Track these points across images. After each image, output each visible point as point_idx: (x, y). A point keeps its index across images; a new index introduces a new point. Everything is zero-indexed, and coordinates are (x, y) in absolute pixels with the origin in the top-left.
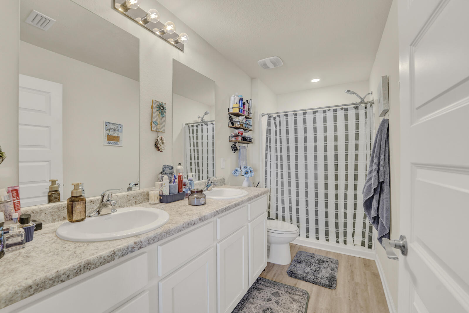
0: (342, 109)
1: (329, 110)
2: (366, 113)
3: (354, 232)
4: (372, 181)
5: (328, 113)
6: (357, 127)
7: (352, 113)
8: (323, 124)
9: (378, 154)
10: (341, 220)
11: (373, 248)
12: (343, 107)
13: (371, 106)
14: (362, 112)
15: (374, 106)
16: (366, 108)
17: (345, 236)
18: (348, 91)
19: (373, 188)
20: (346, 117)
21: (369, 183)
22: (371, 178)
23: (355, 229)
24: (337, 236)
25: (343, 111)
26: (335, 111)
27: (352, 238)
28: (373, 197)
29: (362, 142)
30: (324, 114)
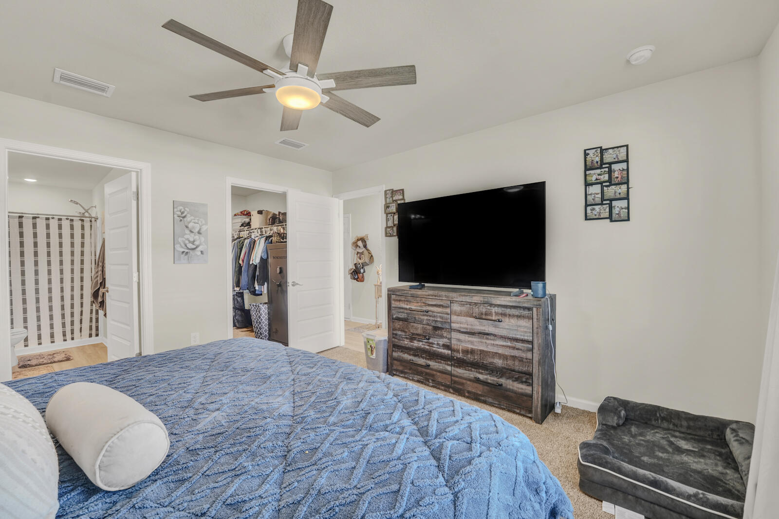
0: (67, 219)
1: (53, 218)
2: (91, 226)
3: (81, 328)
4: (99, 278)
5: (51, 220)
6: (83, 236)
7: (77, 224)
8: (46, 230)
9: (102, 260)
10: (68, 319)
11: (100, 335)
12: (69, 218)
13: (95, 220)
14: (87, 225)
15: (98, 221)
16: (91, 221)
17: (72, 333)
18: (71, 201)
19: (99, 282)
20: (72, 227)
21: (96, 280)
22: (98, 276)
23: (83, 325)
24: (64, 335)
25: (68, 221)
26: (60, 220)
27: (80, 334)
28: (99, 288)
29: (87, 259)
30: (47, 221)
